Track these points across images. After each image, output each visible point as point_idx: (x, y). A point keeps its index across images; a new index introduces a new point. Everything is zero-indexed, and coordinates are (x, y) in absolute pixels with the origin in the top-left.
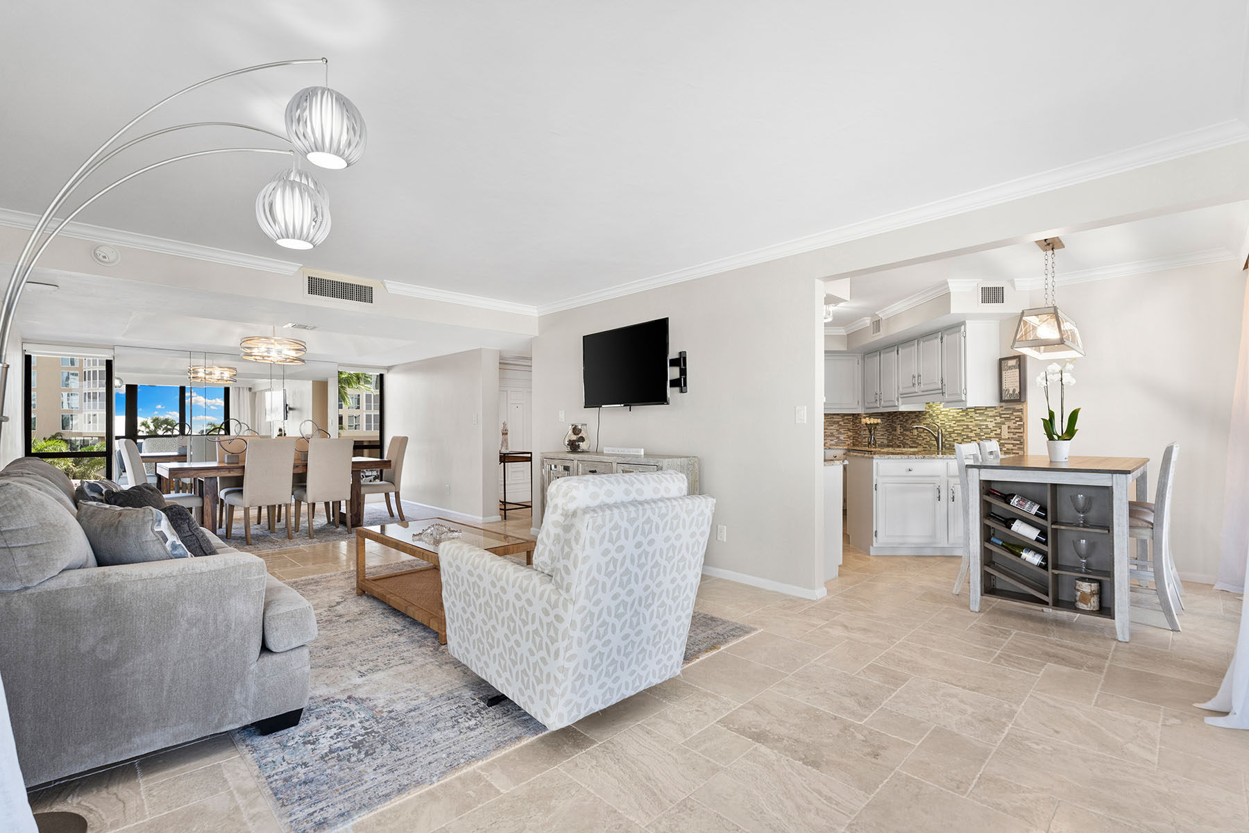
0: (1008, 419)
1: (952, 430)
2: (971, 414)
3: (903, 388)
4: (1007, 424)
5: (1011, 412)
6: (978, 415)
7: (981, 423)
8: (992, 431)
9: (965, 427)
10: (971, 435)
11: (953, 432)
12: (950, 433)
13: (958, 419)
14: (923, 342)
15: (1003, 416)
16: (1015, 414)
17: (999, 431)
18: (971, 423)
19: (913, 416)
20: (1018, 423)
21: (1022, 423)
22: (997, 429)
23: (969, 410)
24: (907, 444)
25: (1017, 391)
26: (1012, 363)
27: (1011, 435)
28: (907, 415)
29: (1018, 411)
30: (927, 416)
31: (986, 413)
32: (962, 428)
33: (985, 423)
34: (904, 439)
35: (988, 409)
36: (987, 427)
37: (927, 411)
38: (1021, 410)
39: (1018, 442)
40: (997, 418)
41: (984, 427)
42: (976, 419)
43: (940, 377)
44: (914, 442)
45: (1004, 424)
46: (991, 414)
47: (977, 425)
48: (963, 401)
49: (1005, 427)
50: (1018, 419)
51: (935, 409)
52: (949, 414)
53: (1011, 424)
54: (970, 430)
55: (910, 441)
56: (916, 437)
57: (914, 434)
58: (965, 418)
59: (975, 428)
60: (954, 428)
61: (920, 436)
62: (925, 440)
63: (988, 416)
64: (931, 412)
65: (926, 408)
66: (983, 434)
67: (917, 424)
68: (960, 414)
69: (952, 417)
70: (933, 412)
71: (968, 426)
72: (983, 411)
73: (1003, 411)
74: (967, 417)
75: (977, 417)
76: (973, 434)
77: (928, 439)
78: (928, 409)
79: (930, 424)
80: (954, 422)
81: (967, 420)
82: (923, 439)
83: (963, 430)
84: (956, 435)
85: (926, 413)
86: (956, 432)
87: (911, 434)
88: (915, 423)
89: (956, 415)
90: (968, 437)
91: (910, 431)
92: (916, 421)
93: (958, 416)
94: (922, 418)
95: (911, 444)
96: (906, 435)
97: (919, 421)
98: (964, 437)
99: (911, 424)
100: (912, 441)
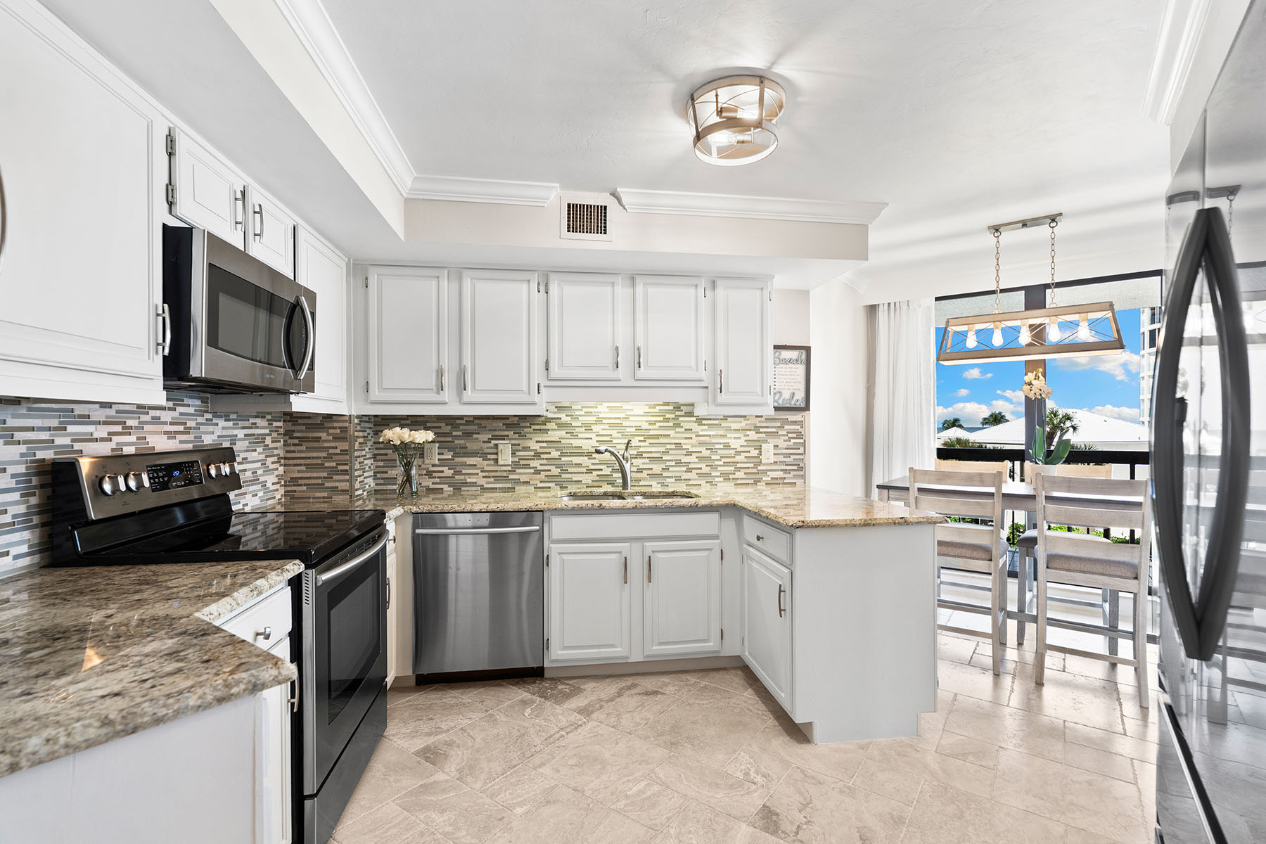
0: (775, 434)
4: (773, 442)
5: (779, 424)
6: (706, 427)
7: (714, 441)
8: (738, 453)
9: (673, 447)
10: (685, 459)
13: (651, 433)
15: (761, 430)
16: (785, 427)
17: (754, 453)
18: (686, 441)
19: (498, 424)
20: (793, 441)
21: (802, 441)
22: (752, 449)
24: (473, 484)
25: (800, 395)
26: (793, 354)
27: (781, 458)
29: (794, 423)
30: (549, 426)
31: (722, 425)
32: (663, 449)
33: (722, 441)
34: (457, 473)
36: (727, 446)
37: (550, 415)
38: (801, 423)
39: (795, 468)
40: (748, 433)
41: (722, 446)
42: (701, 433)
44: (500, 479)
45: (766, 441)
46: (734, 426)
47: (701, 444)
48: (766, 405)
49: (768, 448)
50: (795, 435)
51: (577, 413)
52: (625, 424)
53: (781, 442)
54: (684, 452)
55: (484, 477)
56: (510, 468)
57: (501, 462)
58: (672, 433)
59: (698, 449)
60: (641, 450)
61: (523, 465)
62: (542, 473)
63: (729, 429)
64: (565, 418)
65: (547, 410)
66: (718, 457)
67: (513, 442)
68: (658, 424)
69: (633, 430)
70: (576, 418)
71: (679, 446)
72: (717, 422)
73: (763, 422)
74: (677, 430)
75: (702, 430)
76: (693, 459)
77: (555, 471)
78: (555, 413)
79: (563, 441)
80: (642, 438)
81: (678, 435)
82: (537, 472)
83: (666, 452)
84: (647, 461)
85: (548, 420)
86: (644, 455)
87: (486, 462)
88: (504, 439)
89: (645, 426)
90: (679, 463)
91: (480, 457)
92: (508, 436)
93: (651, 427)
94: (534, 430)
95: (488, 483)
96: (467, 465)
97: (522, 436)
98: (668, 463)
99: (490, 442)
100: (493, 477)
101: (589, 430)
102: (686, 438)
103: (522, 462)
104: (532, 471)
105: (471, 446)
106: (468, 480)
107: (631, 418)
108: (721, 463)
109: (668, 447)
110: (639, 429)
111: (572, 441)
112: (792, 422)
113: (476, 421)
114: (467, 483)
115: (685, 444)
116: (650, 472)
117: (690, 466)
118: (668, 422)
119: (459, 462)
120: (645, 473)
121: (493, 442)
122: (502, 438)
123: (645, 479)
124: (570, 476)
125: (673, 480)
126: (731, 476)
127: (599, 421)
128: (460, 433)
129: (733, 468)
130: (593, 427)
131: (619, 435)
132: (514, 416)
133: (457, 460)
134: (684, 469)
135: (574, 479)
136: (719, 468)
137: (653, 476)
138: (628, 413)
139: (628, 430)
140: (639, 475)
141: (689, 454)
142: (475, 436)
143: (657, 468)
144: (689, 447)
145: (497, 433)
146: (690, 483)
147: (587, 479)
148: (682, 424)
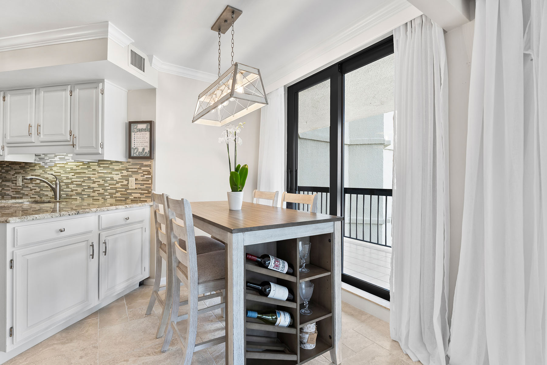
0: (136, 173)
1: (70, 181)
2: (93, 167)
3: (11, 137)
4: (135, 177)
5: (138, 167)
6: (102, 168)
7: (106, 176)
8: (118, 183)
9: (87, 178)
10: (92, 185)
11: (72, 183)
12: (67, 184)
13: (77, 171)
14: (44, 92)
15: (129, 170)
16: (142, 168)
17: (125, 183)
18: (93, 176)
19: (17, 167)
20: (146, 176)
21: (150, 176)
22: (124, 181)
23: (91, 164)
24: (8, 195)
25: (147, 150)
26: (144, 126)
27: (139, 186)
28: (7, 166)
29: (146, 166)
30: (37, 167)
31: (110, 167)
32: (82, 180)
33: (110, 176)
34: (3, 189)
35: (113, 164)
36: (112, 179)
37: (36, 162)
38: (149, 166)
39: (146, 192)
40: (123, 171)
41: (109, 179)
42: (100, 171)
43: (69, 129)
44: (18, 193)
45: (131, 176)
46: (116, 168)
47: (100, 177)
48: (99, 154)
49: (132, 180)
50: (146, 173)
51: (47, 161)
52: (66, 166)
53: (139, 177)
54: (92, 182)
55: (12, 191)
56: (21, 188)
57: (17, 185)
58: (86, 171)
59: (98, 180)
60: (73, 180)
61: (26, 186)
62: (33, 190)
63: (113, 169)
64: (42, 164)
65: (35, 160)
66: (108, 185)
67: (23, 175)
68: (81, 167)
69: (70, 170)
70: (46, 164)
71: (89, 178)
72: (107, 165)
73: (131, 165)
74: (89, 170)
75: (100, 170)
76: (95, 185)
77: (38, 190)
78: (38, 161)
79: (41, 175)
80: (73, 174)
81: (89, 173)
82: (31, 190)
83: (83, 182)
84: (75, 186)
85: (36, 164)
86: (74, 183)
87: (13, 185)
88: (19, 174)
89: (75, 168)
90: (89, 187)
91: (11, 182)
92: (20, 172)
93: (77, 168)
94: (31, 169)
95: (13, 194)
96: (6, 186)
97: (26, 172)
98: (84, 187)
99: (14, 175)
100: (15, 192)
101: (51, 170)
102: (93, 174)
103: (26, 185)
104: (29, 189)
105: (8, 177)
106: (7, 193)
107: (69, 164)
108: (109, 188)
109: (85, 178)
110: (72, 169)
111: (44, 175)
112: (145, 165)
113: (10, 165)
114: (6, 194)
115: (92, 177)
116: (76, 192)
117: (95, 189)
118: (85, 165)
119: (3, 184)
120: (74, 192)
121: (16, 175)
122: (19, 173)
123: (74, 195)
124: (44, 192)
125: (86, 196)
126: (114, 196)
127: (55, 165)
128: (4, 171)
129: (115, 191)
130: (53, 168)
132: (23, 163)
133: (3, 183)
134: (92, 190)
135: (45, 194)
136: (108, 191)
137: (78, 194)
138: (68, 161)
139: (68, 169)
140: (72, 193)
141: (94, 182)
142: (9, 172)
143: (79, 190)
144: (94, 179)
145: (17, 171)
146: (95, 198)
147: (50, 194)
148: (91, 167)
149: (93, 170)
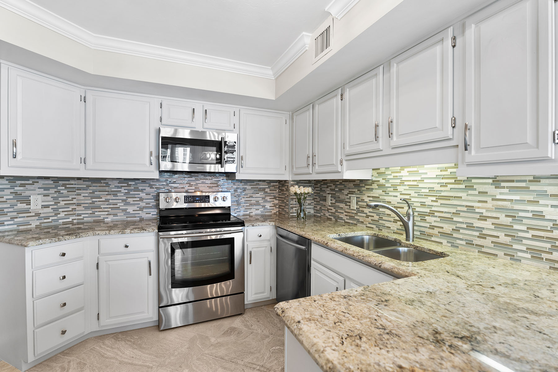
1: (428, 210)
2: (481, 188)
3: (351, 146)
6: (506, 190)
7: (518, 207)
9: (465, 209)
10: (478, 224)
11: (432, 214)
12: (423, 216)
13: (443, 194)
14: (398, 63)
18: (480, 205)
19: (351, 185)
23: (473, 181)
24: (341, 219)
28: (341, 184)
30: (375, 186)
31: (532, 188)
32: (454, 210)
34: (336, 211)
35: (543, 181)
36: (539, 216)
37: (374, 179)
41: (529, 215)
42: (498, 197)
43: (450, 116)
44: (352, 218)
47: (499, 209)
51: (389, 177)
52: (421, 185)
55: (346, 215)
56: (355, 212)
57: (351, 208)
58: (463, 195)
59: (494, 215)
60: (433, 209)
61: (361, 211)
62: (370, 217)
63: (544, 194)
64: (382, 182)
65: (373, 176)
66: (524, 228)
67: (357, 196)
68: (450, 186)
69: (427, 191)
70: (387, 181)
71: (471, 209)
72: (523, 184)
74: (470, 192)
75: (501, 194)
76: (487, 224)
77: (376, 218)
78: (376, 177)
79: (381, 197)
80: (434, 199)
81: (470, 198)
82: (368, 216)
83: (457, 214)
84: (439, 219)
85: (373, 182)
86: (436, 214)
87: (346, 207)
88: (353, 194)
89: (437, 187)
90: (470, 227)
91: (345, 203)
92: (355, 192)
93: (443, 189)
94: (367, 189)
95: (347, 219)
96: (339, 207)
97: (361, 192)
98: (458, 225)
99: (348, 195)
100: (349, 216)
101: (395, 190)
102: (480, 201)
103: (361, 209)
104: (365, 215)
105: (342, 197)
106: (340, 216)
107: (426, 181)
108: (529, 235)
109: (459, 208)
110: (431, 190)
111: (385, 198)
113: (343, 183)
114: (339, 217)
115: (479, 208)
116: (441, 230)
117: (485, 232)
118: (460, 184)
120: (436, 231)
121: (349, 195)
122: (352, 193)
123: (436, 236)
124: (384, 222)
125: (464, 243)
126: (544, 256)
127: (402, 183)
128: (337, 189)
129: (548, 246)
130: (398, 187)
131: (416, 195)
132: (358, 180)
133: (337, 204)
134: (477, 234)
135: (386, 225)
136: (525, 241)
137: (443, 235)
138: (423, 176)
139: (423, 190)
140: (431, 231)
141: (483, 218)
142: (343, 191)
143: (448, 228)
144: (483, 211)
145: (350, 190)
146: (483, 250)
147: (393, 227)
148: (475, 187)
149: (479, 192)
